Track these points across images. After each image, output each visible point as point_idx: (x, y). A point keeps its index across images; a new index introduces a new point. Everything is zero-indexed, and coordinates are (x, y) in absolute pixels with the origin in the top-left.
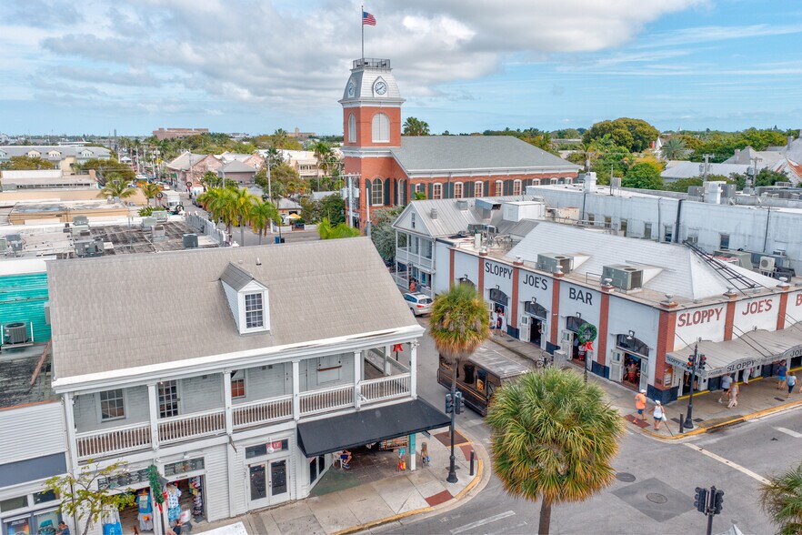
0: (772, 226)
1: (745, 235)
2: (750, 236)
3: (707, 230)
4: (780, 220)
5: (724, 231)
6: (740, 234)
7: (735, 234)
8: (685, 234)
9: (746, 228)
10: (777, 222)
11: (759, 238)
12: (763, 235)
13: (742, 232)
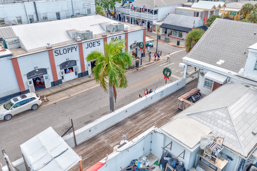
0: (74, 5)
1: (65, 11)
2: (67, 10)
3: (51, 12)
4: (76, 2)
5: (57, 11)
6: (64, 11)
7: (62, 11)
8: (41, 16)
9: (65, 8)
10: (75, 3)
11: (71, 10)
12: (72, 9)
13: (64, 10)
